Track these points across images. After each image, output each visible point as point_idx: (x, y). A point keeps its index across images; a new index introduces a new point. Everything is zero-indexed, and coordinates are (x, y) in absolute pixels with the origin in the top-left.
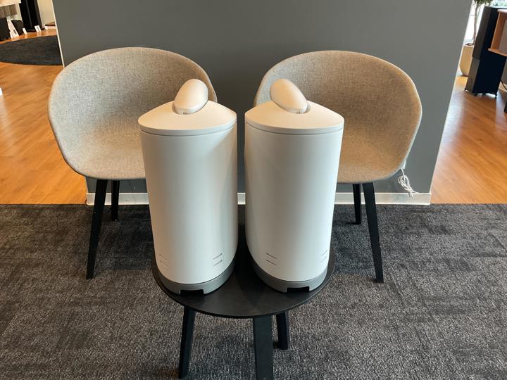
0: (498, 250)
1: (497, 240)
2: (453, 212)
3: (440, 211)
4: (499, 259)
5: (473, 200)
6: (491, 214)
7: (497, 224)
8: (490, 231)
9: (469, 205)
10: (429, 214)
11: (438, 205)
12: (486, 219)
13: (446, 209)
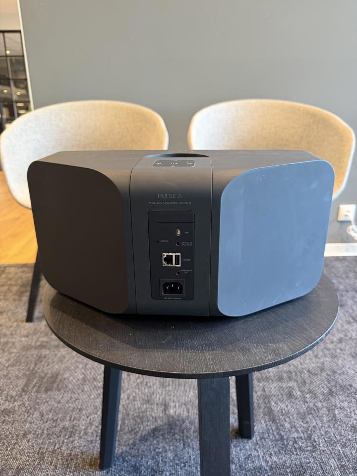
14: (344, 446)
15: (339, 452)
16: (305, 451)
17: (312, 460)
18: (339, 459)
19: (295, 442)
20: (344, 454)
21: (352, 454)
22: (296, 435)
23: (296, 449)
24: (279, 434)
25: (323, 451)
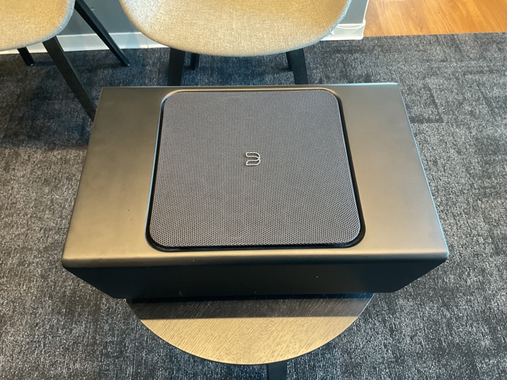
0: (429, 112)
1: (432, 96)
2: (389, 50)
3: (371, 50)
4: (424, 126)
5: (422, 29)
6: (438, 52)
7: (439, 68)
8: (428, 80)
9: (414, 37)
10: (357, 55)
11: (373, 39)
12: (428, 61)
13: (380, 46)
14: (149, 352)
15: (142, 358)
16: (110, 357)
17: (112, 367)
18: (138, 366)
19: (105, 347)
20: (145, 360)
21: (152, 360)
22: (109, 339)
23: (102, 355)
24: (94, 338)
25: (127, 357)
